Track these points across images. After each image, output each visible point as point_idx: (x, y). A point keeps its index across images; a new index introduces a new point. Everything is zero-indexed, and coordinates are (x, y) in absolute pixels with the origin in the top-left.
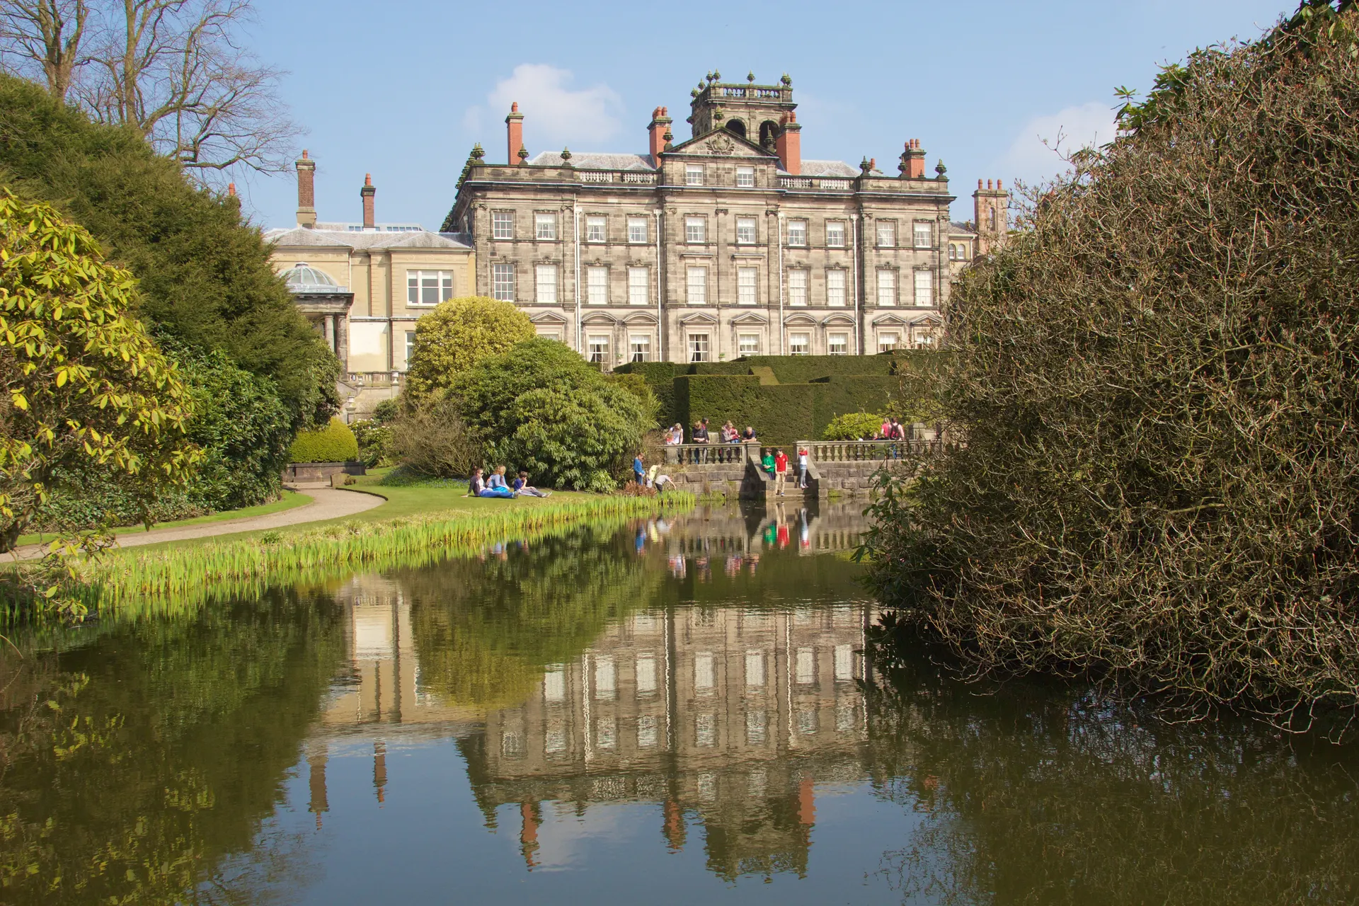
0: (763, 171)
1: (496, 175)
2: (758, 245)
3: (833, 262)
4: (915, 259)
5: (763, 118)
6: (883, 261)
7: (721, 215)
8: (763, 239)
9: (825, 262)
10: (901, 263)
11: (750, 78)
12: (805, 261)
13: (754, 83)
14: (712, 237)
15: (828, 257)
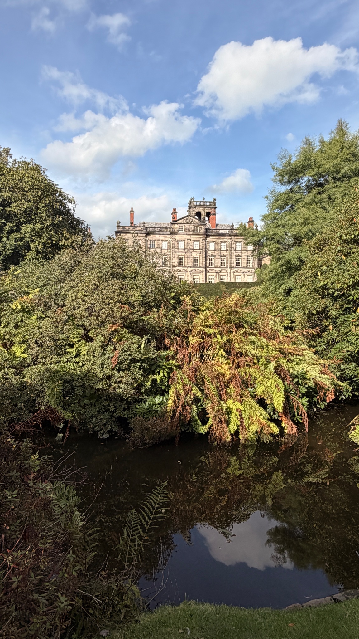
0: (201, 228)
1: (124, 229)
2: (200, 249)
3: (222, 254)
4: (247, 253)
5: (207, 211)
6: (237, 254)
7: (189, 240)
8: (201, 247)
9: (220, 254)
10: (243, 255)
11: (204, 199)
12: (214, 254)
13: (205, 200)
14: (186, 247)
15: (221, 253)
